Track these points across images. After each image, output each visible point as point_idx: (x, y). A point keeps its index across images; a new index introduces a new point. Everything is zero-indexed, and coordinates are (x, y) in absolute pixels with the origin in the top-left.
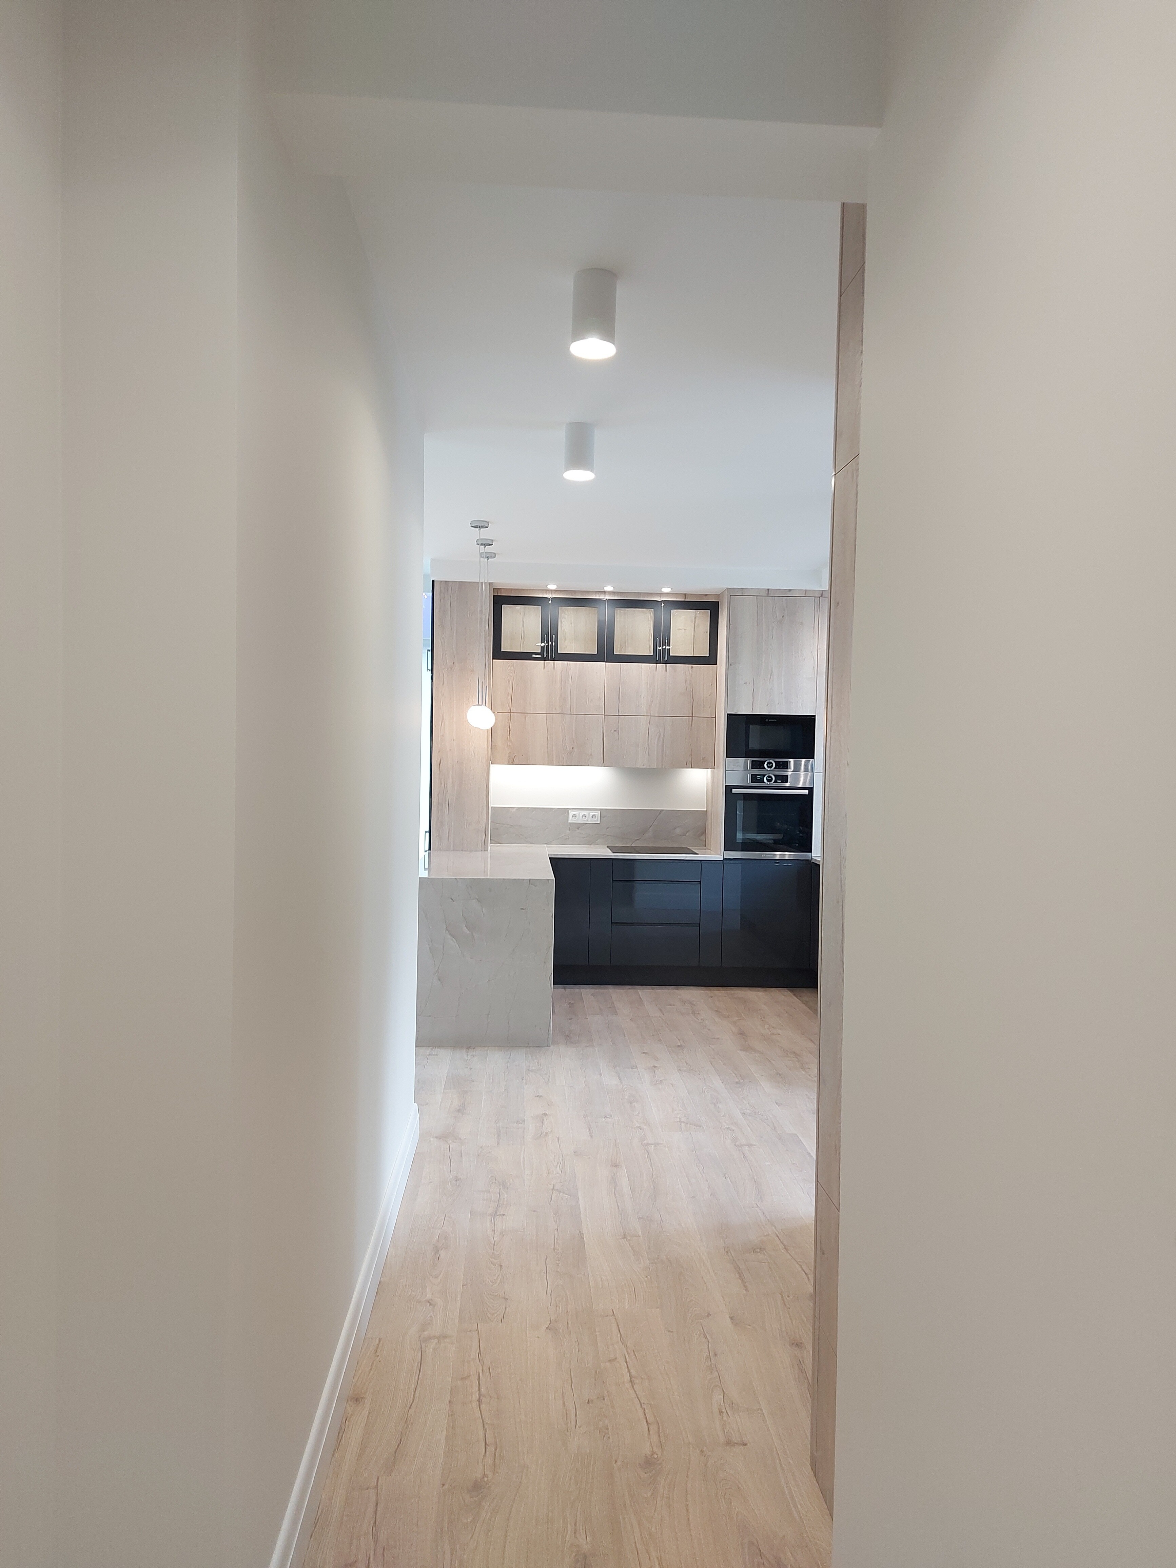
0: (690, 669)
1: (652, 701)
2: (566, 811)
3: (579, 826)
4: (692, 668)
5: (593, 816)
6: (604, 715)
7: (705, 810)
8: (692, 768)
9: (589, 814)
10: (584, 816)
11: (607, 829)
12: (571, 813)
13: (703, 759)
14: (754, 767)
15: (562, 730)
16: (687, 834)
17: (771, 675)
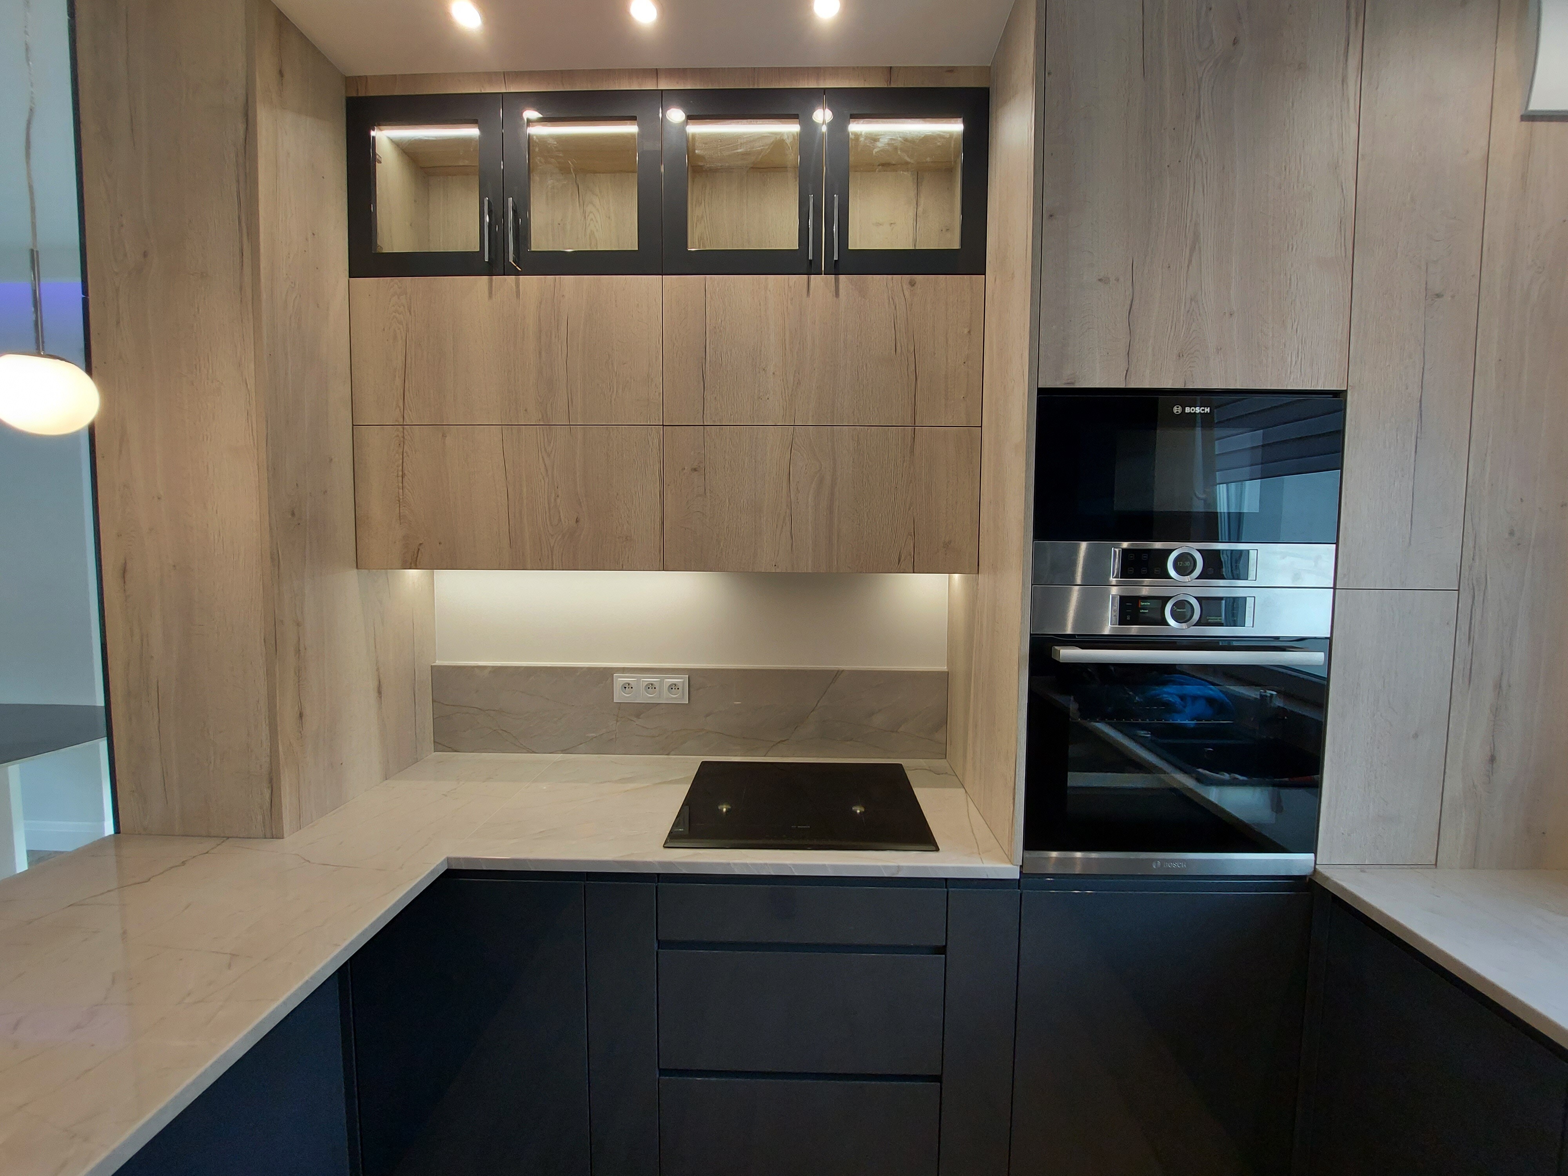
0: (906, 286)
1: (799, 383)
2: (606, 675)
3: (640, 710)
4: (912, 284)
5: (673, 687)
6: (663, 425)
7: (945, 668)
8: (914, 573)
9: (661, 682)
10: (650, 686)
11: (707, 715)
12: (620, 680)
13: (947, 545)
14: (1131, 571)
15: (547, 471)
16: (901, 729)
17: (1192, 250)
